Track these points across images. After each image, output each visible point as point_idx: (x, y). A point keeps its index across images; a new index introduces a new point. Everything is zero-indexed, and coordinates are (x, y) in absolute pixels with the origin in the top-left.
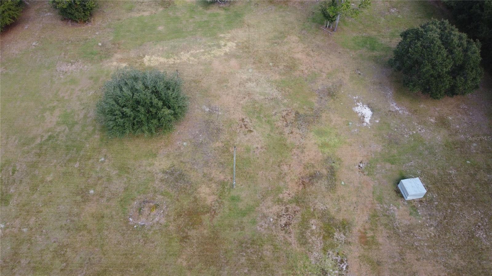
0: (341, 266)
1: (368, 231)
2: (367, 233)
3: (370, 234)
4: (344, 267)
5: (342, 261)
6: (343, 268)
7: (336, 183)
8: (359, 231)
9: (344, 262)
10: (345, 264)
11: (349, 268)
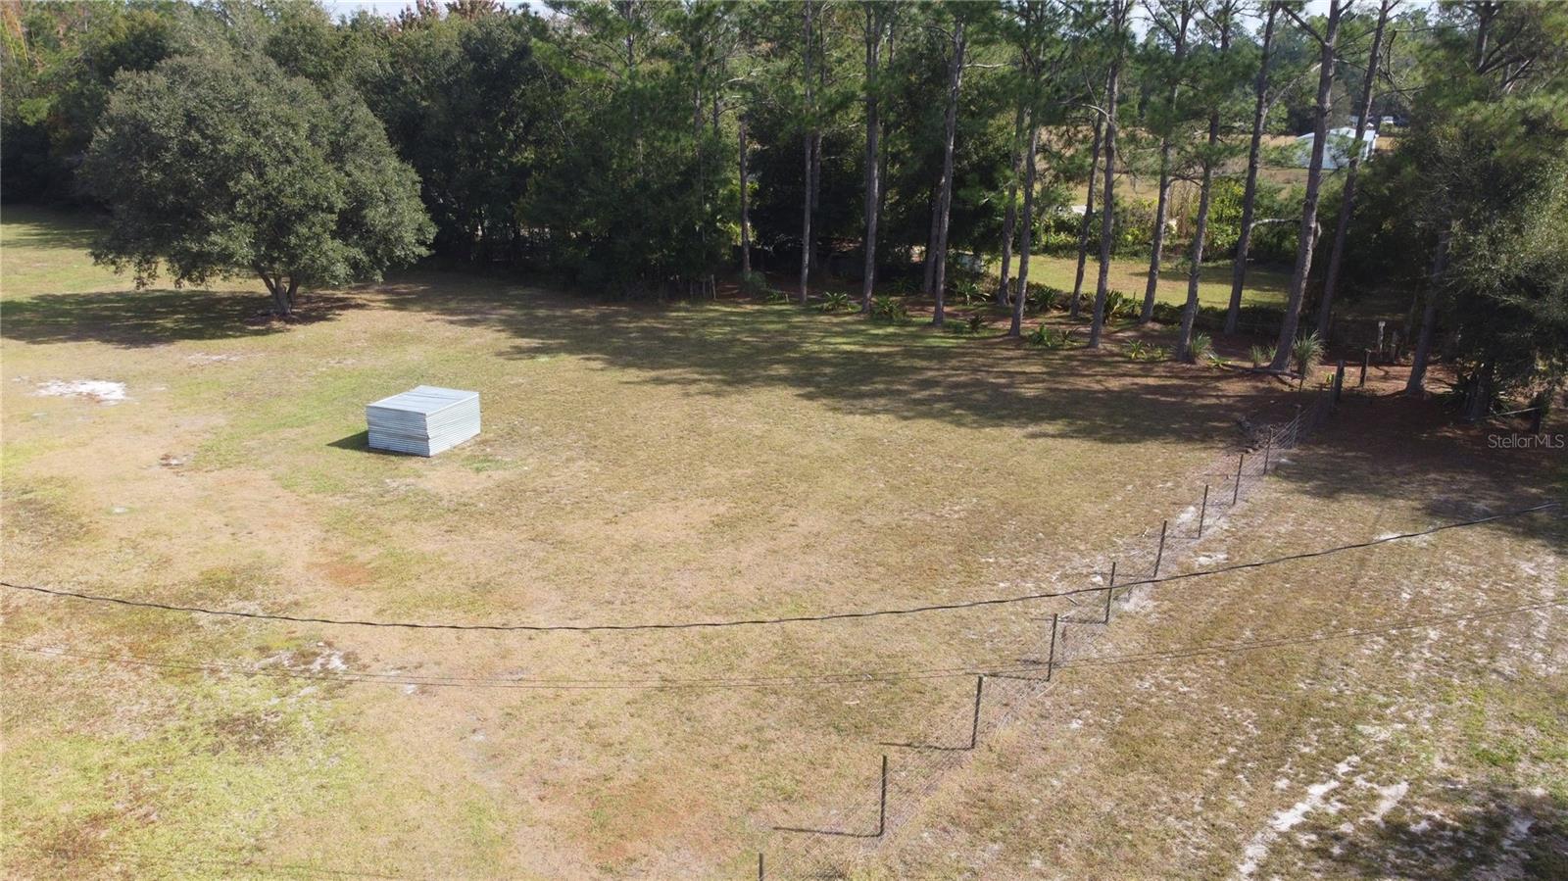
0: (316, 666)
1: (356, 551)
2: (353, 557)
3: (366, 555)
4: (336, 663)
5: (305, 657)
6: (330, 667)
7: (84, 520)
8: (310, 566)
9: (315, 654)
10: (330, 656)
11: (360, 656)
